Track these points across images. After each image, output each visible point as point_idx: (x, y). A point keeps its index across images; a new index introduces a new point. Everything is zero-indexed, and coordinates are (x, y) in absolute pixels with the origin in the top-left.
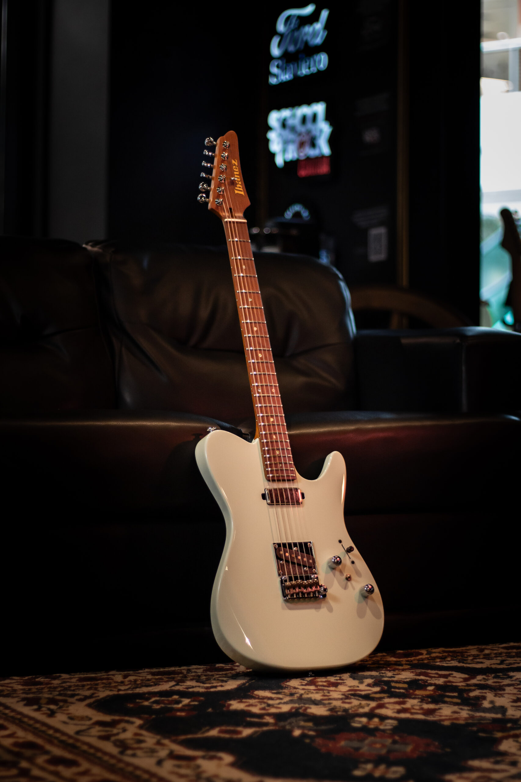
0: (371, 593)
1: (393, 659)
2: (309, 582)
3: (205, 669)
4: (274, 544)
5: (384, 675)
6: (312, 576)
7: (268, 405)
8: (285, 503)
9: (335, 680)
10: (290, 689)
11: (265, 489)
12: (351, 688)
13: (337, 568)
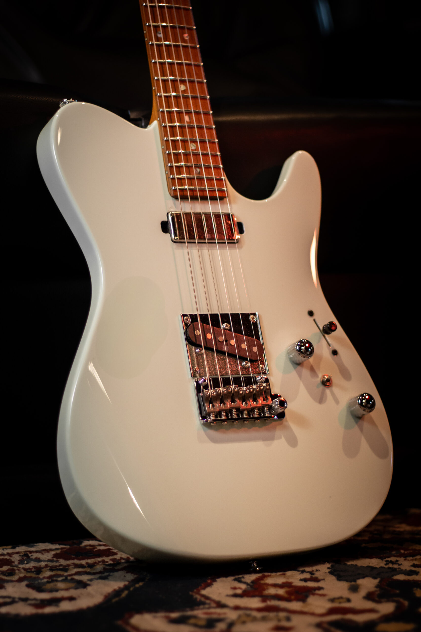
0: (369, 410)
1: (405, 528)
2: (252, 390)
3: (58, 552)
4: (184, 316)
5: (396, 566)
6: (257, 379)
7: (176, 61)
8: (207, 241)
9: (301, 580)
10: (209, 608)
11: (168, 214)
12: (336, 605)
13: (305, 363)
